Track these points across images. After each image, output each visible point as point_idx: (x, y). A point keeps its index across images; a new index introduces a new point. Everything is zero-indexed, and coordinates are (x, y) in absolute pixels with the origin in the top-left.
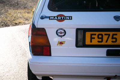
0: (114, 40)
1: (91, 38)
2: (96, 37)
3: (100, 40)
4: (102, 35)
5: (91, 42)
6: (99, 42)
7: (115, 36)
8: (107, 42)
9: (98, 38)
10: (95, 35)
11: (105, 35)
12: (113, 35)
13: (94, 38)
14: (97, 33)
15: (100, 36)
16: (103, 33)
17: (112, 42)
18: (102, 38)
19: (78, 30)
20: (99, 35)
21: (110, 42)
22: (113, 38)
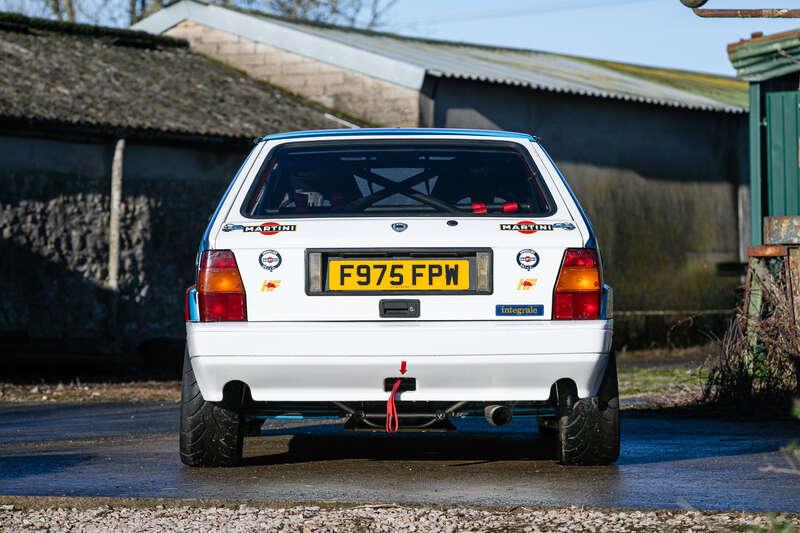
0: (397, 279)
1: (343, 275)
2: (353, 272)
3: (364, 279)
4: (367, 267)
5: (342, 283)
6: (360, 283)
7: (397, 271)
8: (379, 283)
9: (360, 274)
10: (351, 267)
11: (376, 267)
12: (394, 267)
13: (349, 275)
14: (356, 263)
15: (363, 271)
16: (371, 263)
17: (393, 283)
18: (368, 275)
19: (309, 252)
20: (359, 268)
21: (386, 285)
22: (393, 275)
